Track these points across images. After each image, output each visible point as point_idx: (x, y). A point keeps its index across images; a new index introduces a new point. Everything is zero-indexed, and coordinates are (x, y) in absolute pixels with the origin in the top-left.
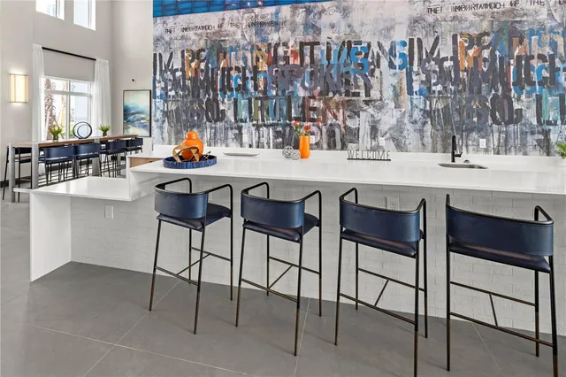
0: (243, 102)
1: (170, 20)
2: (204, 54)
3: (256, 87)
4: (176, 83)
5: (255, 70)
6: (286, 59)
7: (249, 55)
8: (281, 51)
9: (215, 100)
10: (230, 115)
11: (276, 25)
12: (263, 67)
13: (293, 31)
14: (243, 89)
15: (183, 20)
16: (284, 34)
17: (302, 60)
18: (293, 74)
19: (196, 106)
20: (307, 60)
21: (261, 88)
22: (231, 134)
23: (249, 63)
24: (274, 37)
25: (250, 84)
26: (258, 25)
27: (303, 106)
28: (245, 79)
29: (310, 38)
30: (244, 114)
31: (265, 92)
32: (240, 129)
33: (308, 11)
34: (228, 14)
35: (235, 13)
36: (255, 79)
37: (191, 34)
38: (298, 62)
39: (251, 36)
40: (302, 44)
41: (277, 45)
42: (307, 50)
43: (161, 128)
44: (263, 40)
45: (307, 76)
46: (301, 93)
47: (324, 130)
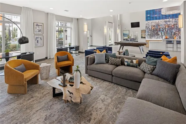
0: (163, 33)
1: (149, 21)
2: (155, 26)
3: (165, 31)
4: (150, 30)
5: (165, 28)
6: (171, 26)
7: (164, 26)
8: (170, 25)
9: (158, 32)
10: (160, 35)
11: (169, 21)
12: (167, 27)
13: (172, 22)
14: (163, 31)
15: (151, 21)
16: (171, 23)
17: (174, 27)
18: (172, 29)
19: (154, 33)
20: (175, 26)
21: (166, 30)
22: (161, 37)
23: (164, 27)
24: (169, 23)
25: (164, 30)
26: (166, 22)
27: (174, 33)
28: (163, 29)
29: (176, 23)
30: (163, 34)
31: (167, 31)
32: (162, 36)
33: (175, 19)
34: (160, 20)
35: (161, 20)
36: (165, 29)
37: (153, 23)
38: (173, 27)
39: (164, 23)
40: (174, 24)
41: (169, 24)
42: (175, 25)
43: (147, 36)
44: (167, 24)
45: (175, 29)
46: (174, 31)
47: (179, 36)
